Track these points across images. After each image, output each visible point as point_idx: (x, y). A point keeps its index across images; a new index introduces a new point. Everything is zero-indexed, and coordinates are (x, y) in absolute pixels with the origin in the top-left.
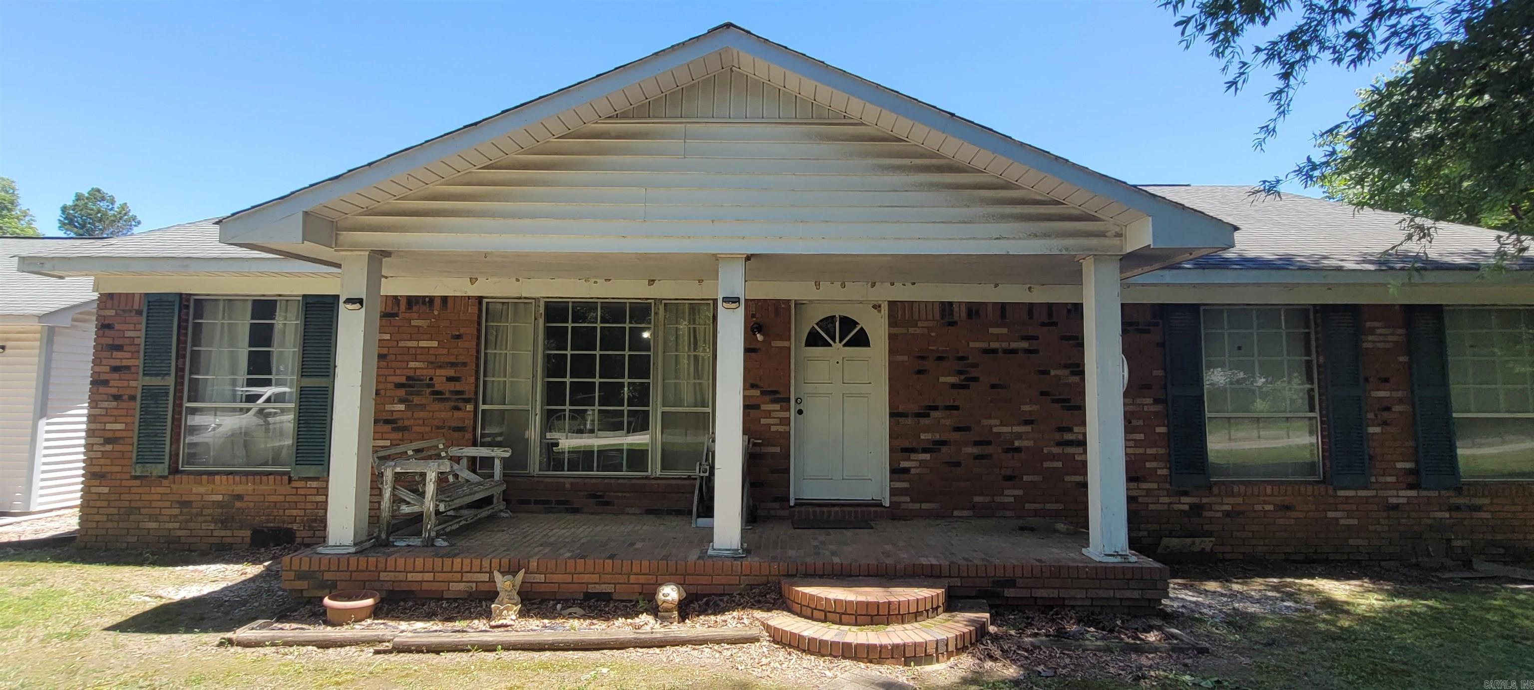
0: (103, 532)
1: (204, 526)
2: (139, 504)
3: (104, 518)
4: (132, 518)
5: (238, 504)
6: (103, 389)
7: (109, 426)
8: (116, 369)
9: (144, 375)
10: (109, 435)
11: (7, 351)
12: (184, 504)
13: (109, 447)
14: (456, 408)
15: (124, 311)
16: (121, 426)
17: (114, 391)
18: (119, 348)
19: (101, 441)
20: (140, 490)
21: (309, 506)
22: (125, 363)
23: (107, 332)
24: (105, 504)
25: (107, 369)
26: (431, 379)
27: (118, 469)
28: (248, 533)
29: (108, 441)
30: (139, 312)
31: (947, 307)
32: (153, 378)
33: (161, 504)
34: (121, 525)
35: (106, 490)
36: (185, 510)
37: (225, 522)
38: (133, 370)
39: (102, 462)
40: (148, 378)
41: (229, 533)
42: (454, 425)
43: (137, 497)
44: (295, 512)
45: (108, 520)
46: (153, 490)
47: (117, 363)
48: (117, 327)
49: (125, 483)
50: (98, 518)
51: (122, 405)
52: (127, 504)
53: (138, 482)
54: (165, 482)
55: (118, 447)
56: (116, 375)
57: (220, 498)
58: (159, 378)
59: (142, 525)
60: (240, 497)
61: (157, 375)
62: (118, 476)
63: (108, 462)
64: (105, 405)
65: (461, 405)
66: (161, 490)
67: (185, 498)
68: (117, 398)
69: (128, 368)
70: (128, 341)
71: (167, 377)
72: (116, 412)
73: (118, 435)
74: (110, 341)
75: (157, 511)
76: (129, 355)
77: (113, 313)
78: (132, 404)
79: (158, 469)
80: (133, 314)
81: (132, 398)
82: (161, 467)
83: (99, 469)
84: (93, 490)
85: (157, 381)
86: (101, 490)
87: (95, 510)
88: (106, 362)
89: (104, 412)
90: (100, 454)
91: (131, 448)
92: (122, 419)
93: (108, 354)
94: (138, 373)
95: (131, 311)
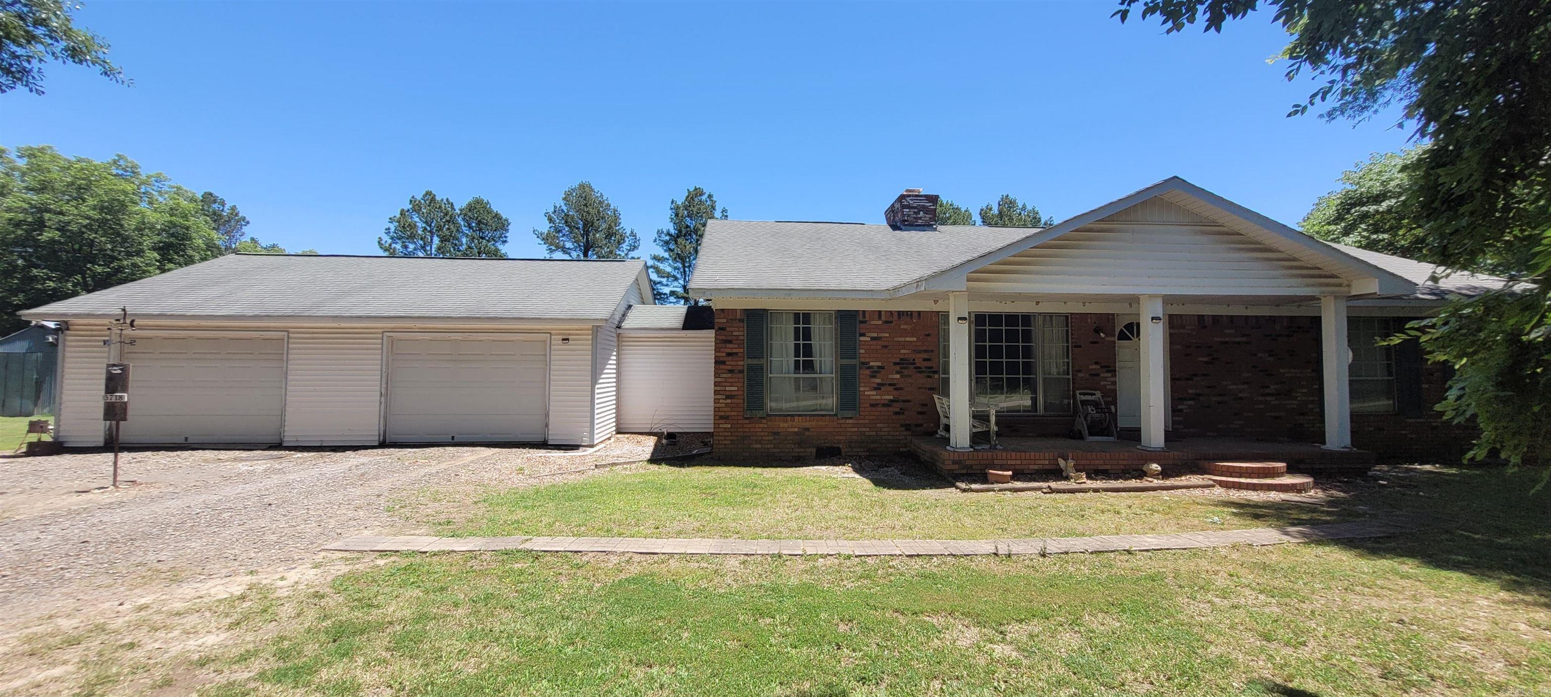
1: (788, 446)
2: (750, 434)
3: (729, 442)
4: (745, 442)
5: (807, 433)
6: (722, 367)
7: (727, 389)
8: (729, 354)
9: (748, 358)
10: (728, 393)
11: (571, 342)
12: (775, 433)
13: (729, 401)
14: (930, 377)
15: (731, 319)
16: (735, 389)
17: (730, 368)
18: (730, 342)
19: (724, 397)
20: (750, 426)
21: (848, 434)
22: (734, 351)
23: (723, 332)
24: (729, 434)
25: (724, 354)
26: (914, 360)
27: (735, 413)
28: (814, 450)
29: (728, 397)
30: (741, 321)
31: (1201, 318)
32: (753, 360)
33: (762, 434)
34: (739, 446)
35: (729, 426)
36: (776, 437)
37: (800, 444)
38: (739, 355)
39: (725, 409)
40: (750, 360)
41: (803, 450)
42: (930, 386)
43: (748, 430)
44: (840, 438)
45: (731, 445)
46: (757, 426)
47: (729, 351)
48: (728, 329)
49: (740, 422)
50: (725, 442)
51: (734, 376)
52: (742, 434)
53: (747, 421)
54: (763, 421)
55: (734, 401)
56: (730, 358)
57: (796, 430)
58: (759, 360)
59: (751, 446)
60: (808, 429)
61: (755, 358)
62: (736, 418)
63: (729, 409)
64: (725, 375)
65: (932, 375)
66: (762, 426)
67: (776, 430)
68: (731, 371)
69: (737, 353)
70: (735, 338)
72: (731, 380)
73: (733, 393)
74: (724, 338)
75: (760, 438)
77: (725, 321)
78: (741, 375)
79: (760, 414)
80: (737, 321)
81: (741, 372)
82: (761, 412)
83: (723, 414)
84: (721, 426)
85: (755, 362)
86: (725, 426)
87: (723, 438)
88: (722, 350)
89: (724, 380)
90: (723, 405)
91: (742, 401)
92: (736, 384)
93: (724, 345)
94: (744, 357)
95: (736, 320)
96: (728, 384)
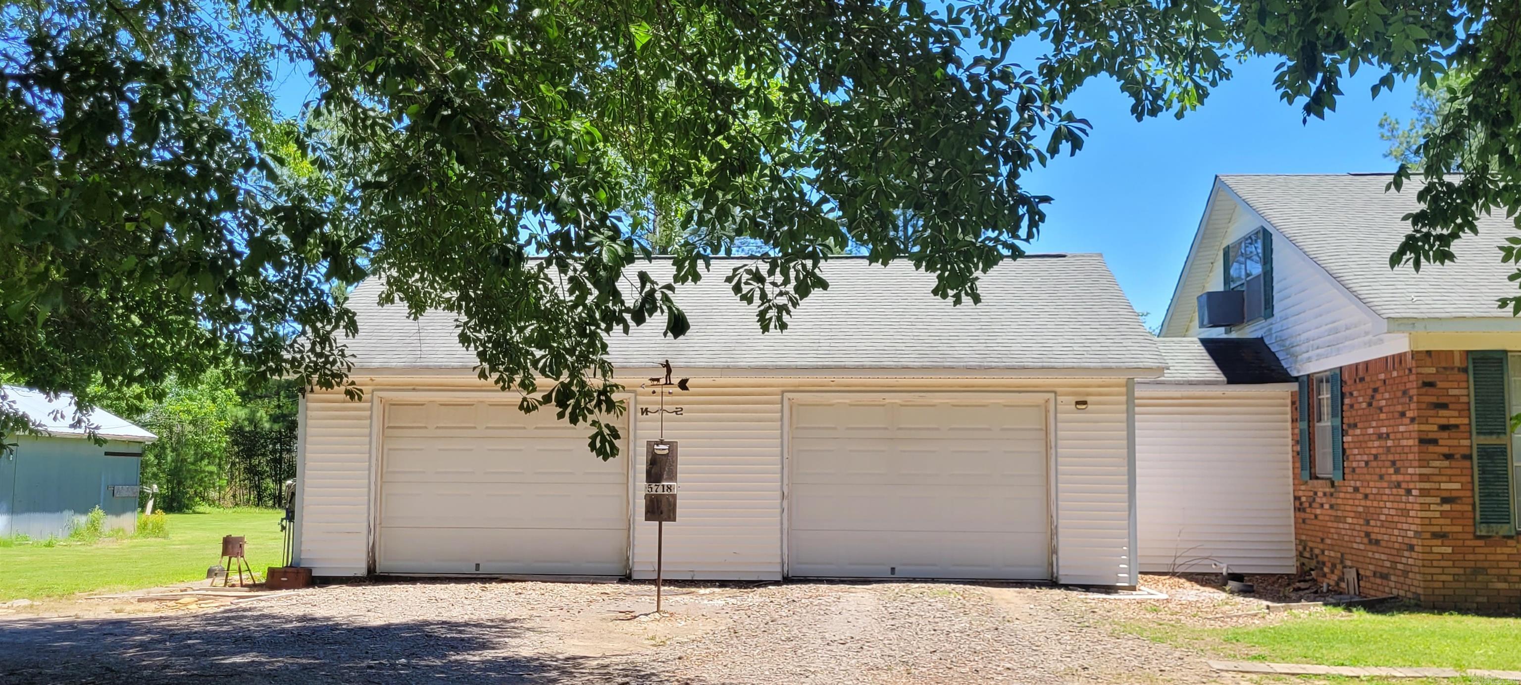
0: (1451, 592)
2: (1486, 564)
3: (1450, 578)
4: (1479, 578)
6: (1431, 448)
7: (1443, 486)
8: (1443, 428)
9: (1478, 433)
10: (1445, 494)
13: (1446, 507)
15: (1445, 368)
16: (1457, 486)
17: (1446, 450)
18: (1444, 406)
19: (1438, 500)
20: (1486, 550)
22: (1453, 421)
23: (1431, 390)
24: (1450, 563)
25: (1435, 428)
27: (1460, 529)
29: (1445, 501)
30: (1465, 370)
32: (1488, 437)
33: (1508, 565)
34: (1469, 585)
35: (1449, 550)
38: (1462, 428)
39: (1442, 521)
40: (1482, 437)
43: (1482, 557)
45: (1455, 581)
46: (1499, 550)
47: (1444, 421)
48: (1440, 385)
49: (1468, 543)
50: (1443, 578)
51: (1454, 464)
52: (1472, 564)
53: (1482, 542)
54: (1510, 542)
55: (1456, 507)
56: (1445, 434)
58: (1494, 437)
59: (1491, 585)
61: (1491, 433)
62: (1460, 536)
63: (1448, 521)
64: (1437, 463)
66: (1507, 550)
68: (1448, 457)
69: (1456, 426)
70: (1453, 399)
71: (1502, 436)
72: (1449, 472)
73: (1454, 494)
74: (1434, 399)
75: (1505, 572)
76: (1456, 414)
77: (1433, 370)
78: (1467, 463)
79: (1504, 530)
80: (1456, 370)
81: (1468, 457)
82: (1506, 527)
83: (1436, 529)
84: (1435, 549)
85: (1492, 440)
86: (1443, 550)
87: (1439, 571)
88: (1431, 420)
89: (1436, 471)
90: (1438, 515)
91: (1470, 508)
92: (1458, 479)
93: (1432, 413)
94: (1470, 432)
95: (1453, 369)
96: (1444, 478)
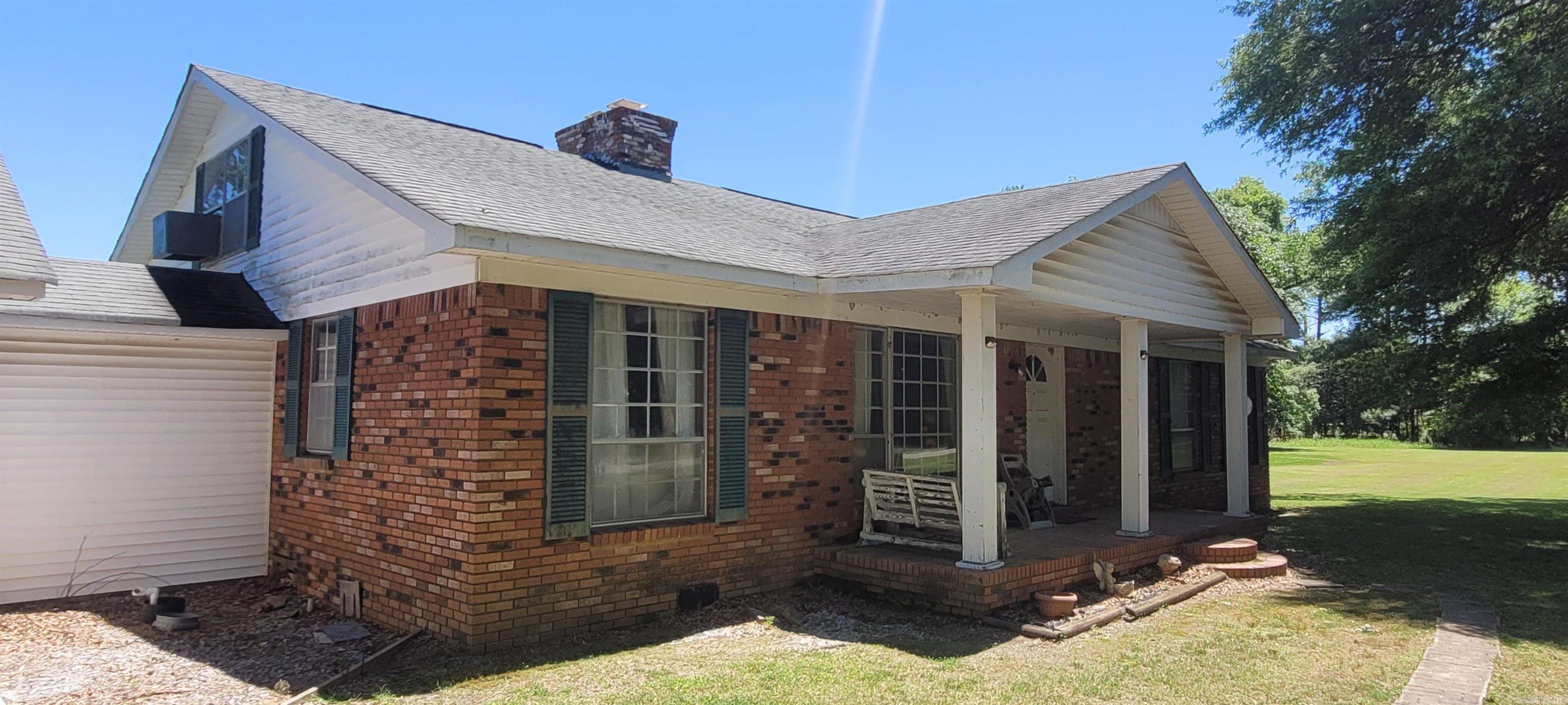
0: (508, 625)
1: (629, 595)
2: (554, 579)
3: (509, 605)
4: (545, 599)
5: (664, 563)
6: (497, 423)
7: (509, 476)
8: (514, 394)
9: (554, 402)
10: (509, 487)
12: (606, 571)
13: (511, 505)
14: (842, 438)
15: (520, 311)
16: (526, 474)
17: (513, 425)
18: (516, 364)
19: (500, 496)
20: (555, 560)
21: (730, 555)
22: (525, 385)
23: (500, 340)
24: (510, 585)
25: (503, 394)
26: (823, 408)
27: (525, 534)
28: (674, 596)
29: (509, 496)
30: (544, 316)
32: (566, 407)
33: (580, 575)
34: (532, 610)
35: (510, 565)
36: (607, 579)
37: (650, 588)
38: (536, 395)
39: (504, 526)
40: (559, 407)
41: (655, 599)
42: (841, 456)
43: (550, 570)
44: (718, 564)
45: (515, 607)
46: (570, 558)
47: (514, 385)
48: (513, 333)
49: (534, 553)
50: (500, 606)
51: (524, 444)
52: (537, 581)
53: (549, 550)
54: (584, 545)
55: (524, 504)
56: (515, 403)
57: (644, 557)
58: (573, 407)
59: (558, 607)
60: (664, 554)
61: (569, 402)
62: (525, 544)
63: (512, 525)
64: (501, 444)
65: (845, 434)
66: (579, 556)
67: (607, 563)
68: (517, 434)
69: (530, 392)
70: (527, 355)
71: (582, 406)
72: (517, 455)
73: (522, 486)
74: (503, 354)
75: (575, 585)
76: (530, 374)
77: (504, 313)
78: (539, 443)
79: (577, 530)
80: (533, 316)
81: (541, 434)
82: (580, 525)
83: (496, 537)
84: (492, 567)
85: (570, 411)
86: (502, 566)
87: (496, 597)
88: (498, 383)
89: (501, 455)
90: (498, 517)
91: (539, 504)
92: (528, 464)
93: (499, 372)
94: (546, 400)
95: (529, 313)
96: (510, 465)
